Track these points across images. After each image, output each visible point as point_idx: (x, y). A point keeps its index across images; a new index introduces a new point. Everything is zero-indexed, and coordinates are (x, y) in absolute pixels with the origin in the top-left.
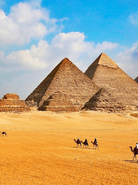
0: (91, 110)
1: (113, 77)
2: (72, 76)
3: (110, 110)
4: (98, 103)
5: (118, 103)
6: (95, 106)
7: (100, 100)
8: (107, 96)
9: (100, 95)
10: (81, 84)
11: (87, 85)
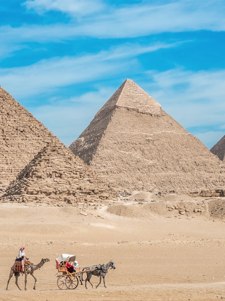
1: (151, 135)
3: (65, 200)
4: (32, 183)
6: (23, 191)
7: (39, 174)
8: (61, 164)
9: (40, 161)
10: (19, 140)
11: (33, 141)
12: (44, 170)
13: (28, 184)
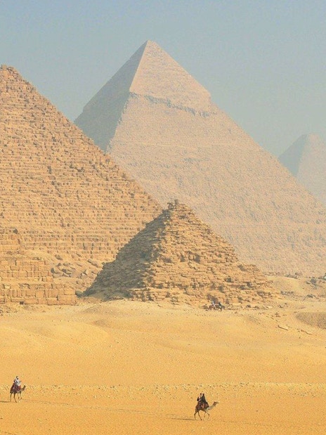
0: (128, 296)
2: (34, 148)
3: (209, 297)
4: (158, 269)
5: (240, 267)
6: (146, 282)
7: (167, 256)
8: (196, 239)
9: (164, 234)
10: (76, 184)
11: (99, 187)
12: (174, 249)
13: (154, 272)
